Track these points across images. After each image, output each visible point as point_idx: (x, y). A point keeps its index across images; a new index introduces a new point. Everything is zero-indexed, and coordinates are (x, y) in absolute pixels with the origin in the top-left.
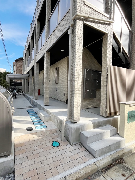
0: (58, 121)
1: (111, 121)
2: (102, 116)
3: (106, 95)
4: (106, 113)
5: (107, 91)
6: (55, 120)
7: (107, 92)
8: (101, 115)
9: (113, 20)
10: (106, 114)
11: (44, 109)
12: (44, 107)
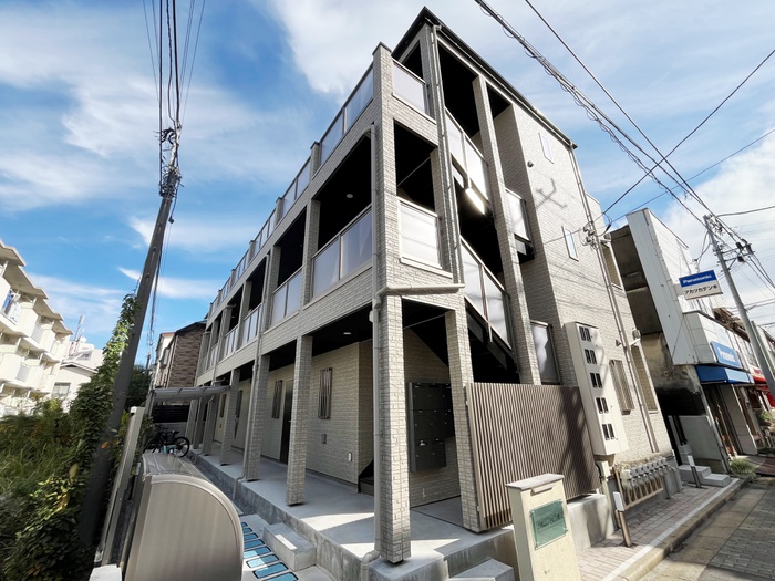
0: (345, 562)
1: (496, 544)
2: (470, 531)
3: (470, 464)
4: (479, 518)
5: (471, 450)
6: (334, 559)
7: (472, 454)
8: (466, 526)
9: (463, 282)
10: (479, 523)
11: (287, 520)
12: (289, 513)
